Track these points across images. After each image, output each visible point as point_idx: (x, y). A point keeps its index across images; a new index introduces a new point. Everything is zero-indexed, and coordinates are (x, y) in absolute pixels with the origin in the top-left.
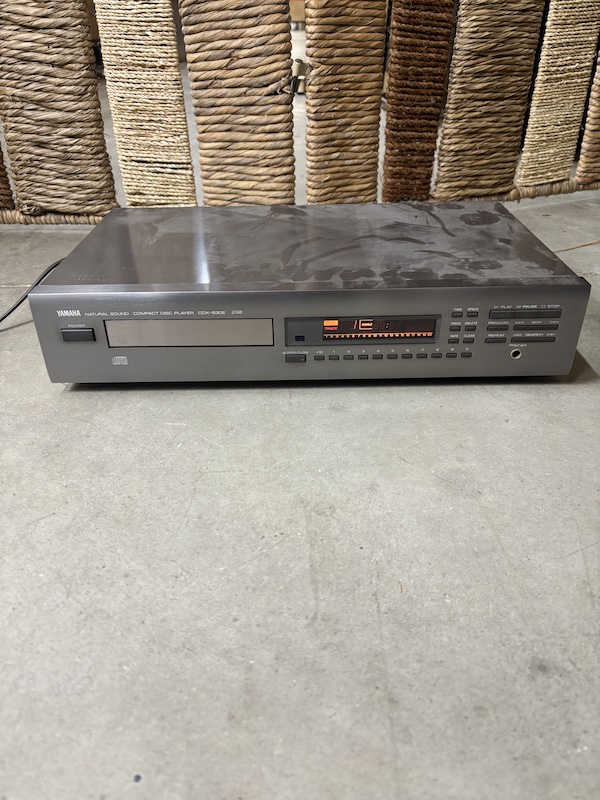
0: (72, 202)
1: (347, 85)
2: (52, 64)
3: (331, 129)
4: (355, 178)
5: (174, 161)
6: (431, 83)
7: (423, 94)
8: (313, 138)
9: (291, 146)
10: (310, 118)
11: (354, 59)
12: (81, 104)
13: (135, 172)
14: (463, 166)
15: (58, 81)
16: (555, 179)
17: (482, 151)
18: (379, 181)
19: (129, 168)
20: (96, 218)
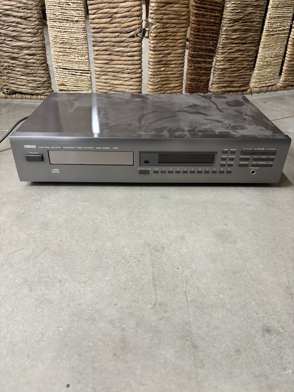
0: (29, 88)
1: (169, 34)
2: (21, 17)
3: (161, 56)
4: (172, 81)
5: (81, 69)
6: (211, 34)
7: (207, 40)
8: (152, 60)
9: (140, 64)
10: (150, 50)
11: (173, 21)
12: (35, 39)
13: (62, 74)
14: (225, 76)
15: (23, 26)
16: (269, 84)
17: (235, 69)
18: (184, 83)
19: (59, 72)
20: (41, 97)
